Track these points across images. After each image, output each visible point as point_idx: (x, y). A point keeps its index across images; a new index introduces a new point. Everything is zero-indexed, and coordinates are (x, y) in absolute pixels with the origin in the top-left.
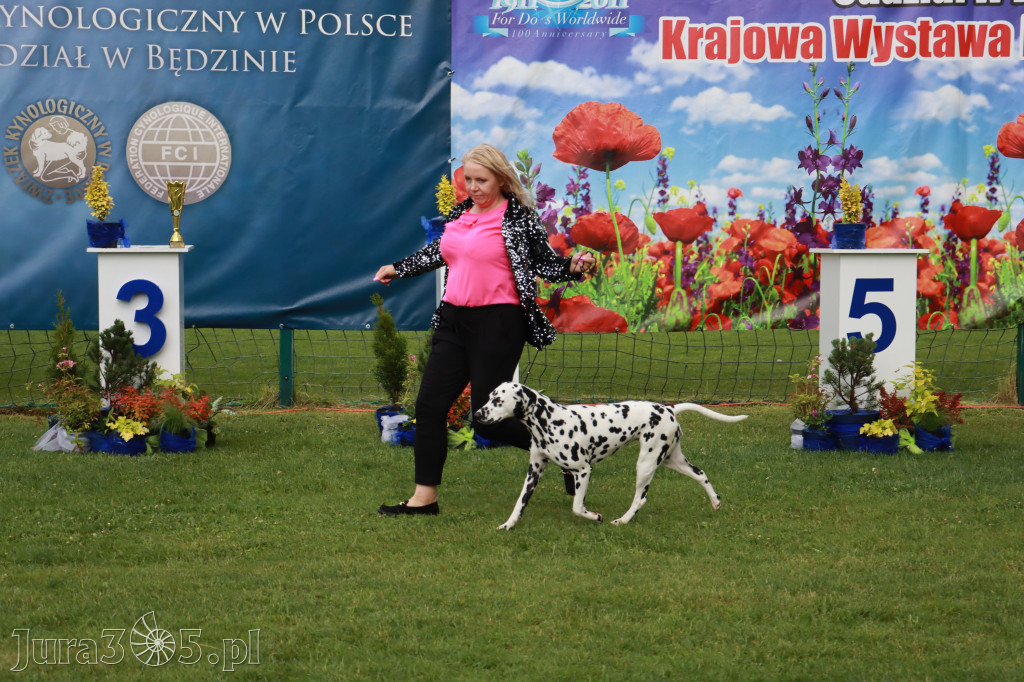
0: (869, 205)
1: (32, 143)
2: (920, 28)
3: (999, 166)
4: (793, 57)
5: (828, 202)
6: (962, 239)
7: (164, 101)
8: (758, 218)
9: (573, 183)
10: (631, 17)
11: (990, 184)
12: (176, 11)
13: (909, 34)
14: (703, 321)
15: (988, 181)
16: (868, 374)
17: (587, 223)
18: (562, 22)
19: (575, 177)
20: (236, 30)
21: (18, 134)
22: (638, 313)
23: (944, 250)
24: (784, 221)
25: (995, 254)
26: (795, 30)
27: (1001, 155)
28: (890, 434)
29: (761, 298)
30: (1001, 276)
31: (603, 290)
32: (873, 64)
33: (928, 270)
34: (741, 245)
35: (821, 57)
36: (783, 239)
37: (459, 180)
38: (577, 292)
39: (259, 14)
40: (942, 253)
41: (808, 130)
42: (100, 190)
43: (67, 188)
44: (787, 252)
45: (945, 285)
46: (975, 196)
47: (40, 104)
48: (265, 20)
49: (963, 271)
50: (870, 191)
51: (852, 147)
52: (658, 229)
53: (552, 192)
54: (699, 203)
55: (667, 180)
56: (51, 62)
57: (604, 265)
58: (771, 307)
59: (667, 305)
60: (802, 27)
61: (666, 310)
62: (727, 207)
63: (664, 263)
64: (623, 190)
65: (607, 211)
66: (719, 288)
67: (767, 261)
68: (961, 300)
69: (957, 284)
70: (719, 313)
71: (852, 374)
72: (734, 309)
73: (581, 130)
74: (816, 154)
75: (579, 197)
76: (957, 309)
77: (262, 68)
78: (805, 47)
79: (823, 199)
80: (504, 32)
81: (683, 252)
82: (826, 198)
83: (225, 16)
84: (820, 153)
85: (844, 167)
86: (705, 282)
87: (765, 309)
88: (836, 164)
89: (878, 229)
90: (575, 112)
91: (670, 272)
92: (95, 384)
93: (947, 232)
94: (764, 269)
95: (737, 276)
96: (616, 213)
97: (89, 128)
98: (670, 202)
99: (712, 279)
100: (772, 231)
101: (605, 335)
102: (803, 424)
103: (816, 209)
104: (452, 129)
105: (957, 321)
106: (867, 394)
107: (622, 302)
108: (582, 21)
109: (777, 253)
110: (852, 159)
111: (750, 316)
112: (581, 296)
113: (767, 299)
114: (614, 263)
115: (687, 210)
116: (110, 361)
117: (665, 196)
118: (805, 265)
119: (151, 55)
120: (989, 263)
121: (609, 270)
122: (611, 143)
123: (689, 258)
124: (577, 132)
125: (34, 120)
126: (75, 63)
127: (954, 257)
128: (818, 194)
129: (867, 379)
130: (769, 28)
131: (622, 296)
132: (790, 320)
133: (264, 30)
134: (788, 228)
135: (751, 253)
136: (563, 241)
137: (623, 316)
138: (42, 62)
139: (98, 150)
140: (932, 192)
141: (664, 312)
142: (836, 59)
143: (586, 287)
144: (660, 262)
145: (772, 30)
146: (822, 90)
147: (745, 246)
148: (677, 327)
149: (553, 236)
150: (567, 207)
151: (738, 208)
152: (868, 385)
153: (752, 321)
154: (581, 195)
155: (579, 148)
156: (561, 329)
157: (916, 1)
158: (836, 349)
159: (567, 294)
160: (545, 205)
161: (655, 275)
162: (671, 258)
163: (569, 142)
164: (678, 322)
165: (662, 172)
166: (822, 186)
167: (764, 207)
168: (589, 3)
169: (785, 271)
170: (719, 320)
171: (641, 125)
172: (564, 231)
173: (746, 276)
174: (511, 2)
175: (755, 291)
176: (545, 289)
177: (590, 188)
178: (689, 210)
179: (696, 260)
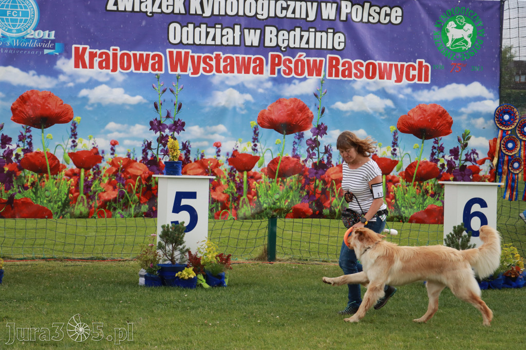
0: (189, 151)
2: (215, 58)
3: (258, 133)
4: (147, 70)
5: (165, 149)
6: (239, 171)
8: (127, 157)
9: (22, 134)
10: (56, 44)
11: (254, 142)
13: (209, 61)
14: (96, 213)
15: (253, 140)
16: (181, 244)
17: (30, 158)
18: (16, 44)
19: (23, 131)
22: (58, 208)
23: (228, 177)
24: (141, 159)
25: (256, 180)
26: (148, 56)
27: (259, 127)
28: (193, 277)
29: (128, 200)
30: (259, 191)
31: (39, 195)
32: (191, 76)
33: (220, 187)
34: (117, 171)
35: (162, 71)
36: (141, 168)
38: (24, 195)
40: (228, 178)
41: (155, 110)
44: (143, 176)
45: (229, 195)
46: (245, 148)
49: (240, 188)
50: (189, 144)
51: (179, 120)
52: (71, 162)
53: (10, 140)
54: (94, 148)
55: (76, 134)
57: (40, 181)
58: (134, 205)
59: (75, 203)
60: (152, 54)
61: (74, 206)
62: (110, 150)
63: (74, 180)
64: (52, 139)
65: (42, 151)
66: (105, 194)
67: (132, 180)
68: (238, 204)
69: (236, 195)
70: (105, 208)
71: (172, 244)
72: (113, 207)
73: (28, 105)
74: (159, 123)
75: (26, 143)
76: (236, 209)
78: (153, 65)
79: (162, 147)
81: (85, 175)
82: (165, 147)
84: (162, 122)
85: (174, 131)
86: (97, 191)
87: (131, 206)
88: (170, 129)
89: (193, 164)
90: (24, 95)
91: (77, 185)
93: (230, 167)
94: (131, 186)
95: (115, 188)
96: (47, 152)
98: (78, 147)
99: (101, 190)
100: (135, 164)
101: (39, 220)
102: (145, 271)
103: (159, 153)
105: (236, 215)
106: (180, 255)
107: (50, 201)
109: (137, 176)
110: (179, 126)
111: (122, 210)
112: (26, 198)
113: (132, 201)
114: (46, 180)
115: (87, 152)
117: (75, 144)
118: (153, 183)
120: (253, 184)
121: (42, 183)
122: (45, 113)
123: (88, 178)
124: (25, 106)
127: (234, 180)
128: (160, 145)
129: (181, 247)
131: (50, 198)
132: (144, 213)
134: (143, 163)
135: (123, 176)
136: (16, 167)
137: (50, 209)
140: (222, 145)
142: (170, 72)
143: (29, 194)
144: (72, 180)
145: (135, 55)
146: (163, 89)
147: (120, 172)
148: (81, 216)
149: (10, 164)
150: (18, 148)
151: (116, 151)
152: (181, 250)
153: (123, 213)
154: (27, 142)
155: (26, 115)
156: (13, 217)
157: (213, 43)
158: (164, 230)
159: (18, 197)
160: (6, 147)
161: (68, 187)
162: (78, 177)
163: (21, 112)
164: (81, 213)
165: (74, 130)
166: (163, 140)
167: (131, 151)
168: (32, 35)
169: (142, 186)
170: (105, 213)
171: (62, 104)
172: (17, 161)
173: (120, 188)
175: (125, 197)
176: (5, 194)
177: (32, 138)
178: (89, 151)
179: (92, 179)
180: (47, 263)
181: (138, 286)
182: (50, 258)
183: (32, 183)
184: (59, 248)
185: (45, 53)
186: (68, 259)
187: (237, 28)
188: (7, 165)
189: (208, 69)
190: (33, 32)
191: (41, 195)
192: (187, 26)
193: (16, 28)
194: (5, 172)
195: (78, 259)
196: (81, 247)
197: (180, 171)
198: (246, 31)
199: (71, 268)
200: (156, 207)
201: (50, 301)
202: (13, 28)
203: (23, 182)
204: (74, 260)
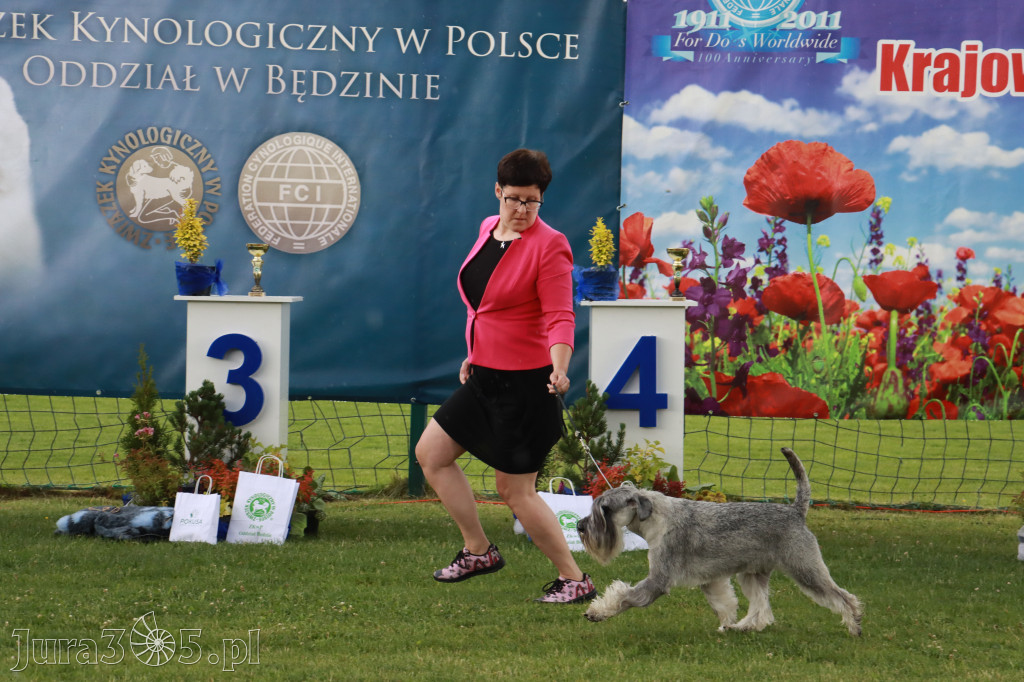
1: (130, 178)
7: (286, 130)
8: (994, 285)
9: (766, 236)
10: (843, 40)
12: (301, 26)
14: (923, 408)
17: (782, 286)
18: (759, 44)
19: (769, 230)
20: (371, 50)
21: (114, 167)
22: (841, 396)
29: (995, 382)
31: (800, 367)
34: (971, 317)
37: (629, 231)
38: (768, 368)
39: (399, 31)
42: (192, 227)
43: (168, 232)
47: (140, 132)
48: (406, 36)
52: (869, 295)
53: (741, 247)
54: (920, 264)
55: (881, 236)
56: (155, 84)
57: (802, 335)
58: (1009, 393)
59: (878, 387)
61: (876, 393)
62: (954, 270)
63: (876, 336)
64: (827, 247)
65: (807, 272)
66: (943, 368)
67: (1003, 337)
70: (942, 398)
72: (962, 395)
73: (780, 174)
75: (774, 255)
77: (400, 94)
80: (689, 55)
81: (899, 324)
83: (359, 32)
86: (925, 360)
87: (1001, 395)
90: (771, 152)
91: (882, 347)
92: (177, 456)
94: (1001, 350)
95: (965, 354)
96: (818, 275)
97: (196, 161)
98: (884, 263)
99: (934, 358)
100: (1011, 300)
101: (801, 422)
104: (623, 170)
107: (823, 381)
109: (1017, 328)
111: (982, 404)
112: (773, 374)
113: (1003, 383)
114: (814, 335)
115: (904, 273)
116: (196, 429)
117: (878, 256)
119: (271, 77)
121: (808, 343)
122: (815, 190)
123: (906, 331)
124: (774, 177)
125: (134, 151)
126: (182, 85)
130: (1014, 55)
131: (823, 374)
133: (404, 49)
135: (984, 327)
136: (752, 306)
137: (824, 398)
138: (144, 83)
139: (206, 188)
141: (874, 395)
143: (780, 364)
144: (871, 335)
145: (1017, 58)
147: (977, 318)
148: (890, 415)
149: (741, 300)
150: (758, 266)
151: (968, 273)
153: (984, 410)
154: (776, 252)
155: (774, 195)
156: (748, 413)
159: (756, 370)
160: (732, 263)
161: (863, 350)
162: (885, 329)
163: (763, 188)
164: (891, 407)
165: (875, 227)
167: (1002, 271)
168: (793, 22)
170: (943, 408)
171: (851, 170)
172: (754, 294)
173: (977, 354)
174: (698, 20)
175: (988, 374)
176: (730, 364)
177: (787, 244)
178: (908, 272)
179: (915, 333)
181: (1017, 561)
182: (823, 503)
183: (784, 342)
185: (818, 60)
186: (861, 506)
188: (735, 301)
190: (794, 15)
193: (759, 10)
194: (730, 317)
195: (881, 506)
199: (866, 525)
202: (753, 10)
203: (768, 338)
204: (874, 508)
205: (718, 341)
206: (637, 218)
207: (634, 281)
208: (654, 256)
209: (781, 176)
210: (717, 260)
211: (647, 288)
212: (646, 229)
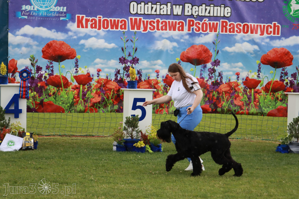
0: (141, 75)
2: (156, 22)
4: (118, 29)
5: (128, 74)
6: (169, 86)
8: (106, 78)
9: (48, 65)
10: (67, 14)
13: (153, 23)
14: (89, 110)
16: (136, 128)
17: (52, 78)
18: (45, 15)
22: (68, 107)
24: (114, 79)
26: (118, 21)
27: (181, 61)
28: (143, 146)
29: (107, 103)
31: (57, 99)
32: (142, 32)
33: (159, 95)
34: (101, 86)
35: (126, 29)
36: (114, 85)
37: (11, 64)
38: (49, 100)
40: (163, 90)
41: (122, 51)
50: (141, 71)
51: (135, 57)
52: (75, 81)
53: (41, 68)
54: (88, 73)
55: (78, 65)
57: (57, 92)
58: (110, 105)
59: (77, 104)
60: (120, 20)
61: (77, 106)
62: (97, 74)
63: (77, 91)
64: (64, 68)
65: (59, 75)
66: (94, 99)
67: (109, 91)
68: (169, 105)
70: (94, 107)
71: (132, 128)
72: (98, 106)
73: (51, 49)
74: (124, 59)
75: (50, 70)
76: (168, 108)
78: (121, 26)
79: (126, 73)
80: (26, 17)
81: (83, 88)
84: (126, 59)
85: (133, 63)
86: (89, 97)
87: (108, 106)
88: (130, 62)
89: (143, 82)
90: (49, 43)
91: (78, 94)
93: (164, 84)
94: (108, 95)
95: (99, 96)
96: (62, 75)
98: (79, 73)
99: (91, 97)
100: (111, 82)
101: (57, 114)
102: (117, 143)
103: (124, 76)
104: (9, 48)
105: (168, 111)
106: (136, 134)
107: (63, 103)
108: (51, 15)
109: (112, 89)
110: (135, 61)
111: (104, 108)
112: (50, 101)
113: (109, 103)
114: (61, 91)
115: (84, 75)
117: (77, 71)
118: (121, 93)
121: (59, 93)
122: (61, 53)
123: (84, 90)
128: (125, 71)
129: (136, 129)
130: (110, 20)
131: (63, 101)
132: (116, 110)
134: (115, 81)
135: (104, 89)
136: (44, 84)
137: (63, 108)
140: (160, 72)
141: (76, 107)
142: (131, 30)
143: (52, 99)
144: (75, 91)
145: (111, 20)
146: (127, 40)
148: (80, 112)
149: (41, 82)
150: (46, 73)
151: (100, 75)
152: (137, 131)
153: (104, 110)
154: (51, 69)
155: (50, 54)
156: (43, 112)
157: (155, 13)
158: (127, 120)
159: (46, 100)
160: (39, 72)
161: (73, 95)
162: (79, 90)
163: (47, 52)
164: (80, 110)
165: (76, 63)
166: (126, 69)
167: (108, 75)
168: (54, 9)
169: (114, 95)
170: (94, 110)
171: (70, 48)
172: (45, 80)
173: (102, 96)
174: (28, 8)
175: (105, 101)
176: (39, 99)
177: (53, 67)
178: (85, 75)
179: (86, 90)
180: (62, 138)
181: (113, 151)
182: (63, 135)
183: (53, 93)
184: (68, 129)
185: (61, 19)
186: (74, 136)
187: (169, 4)
189: (152, 28)
190: (54, 8)
191: (58, 99)
192: (141, 4)
193: (44, 6)
194: (39, 87)
195: (79, 136)
196: (81, 129)
197: (136, 86)
198: (174, 6)
199: (75, 141)
200: (123, 106)
201: (63, 159)
203: (48, 92)
204: (77, 136)
205: (35, 93)
206: (13, 60)
207: (12, 77)
208: (18, 70)
209: (52, 50)
210: (35, 72)
211: (16, 79)
212: (15, 63)
